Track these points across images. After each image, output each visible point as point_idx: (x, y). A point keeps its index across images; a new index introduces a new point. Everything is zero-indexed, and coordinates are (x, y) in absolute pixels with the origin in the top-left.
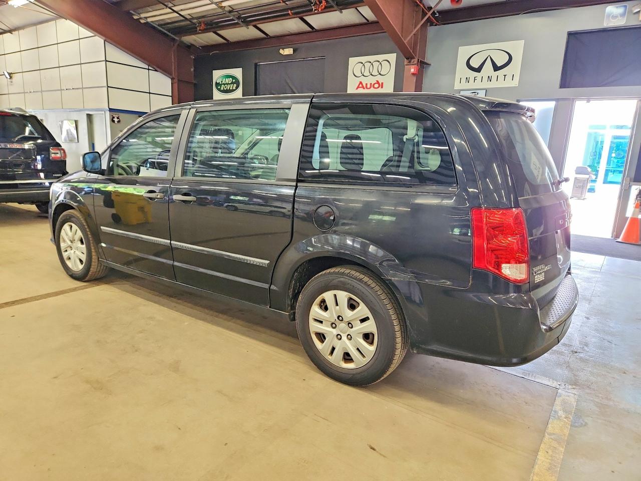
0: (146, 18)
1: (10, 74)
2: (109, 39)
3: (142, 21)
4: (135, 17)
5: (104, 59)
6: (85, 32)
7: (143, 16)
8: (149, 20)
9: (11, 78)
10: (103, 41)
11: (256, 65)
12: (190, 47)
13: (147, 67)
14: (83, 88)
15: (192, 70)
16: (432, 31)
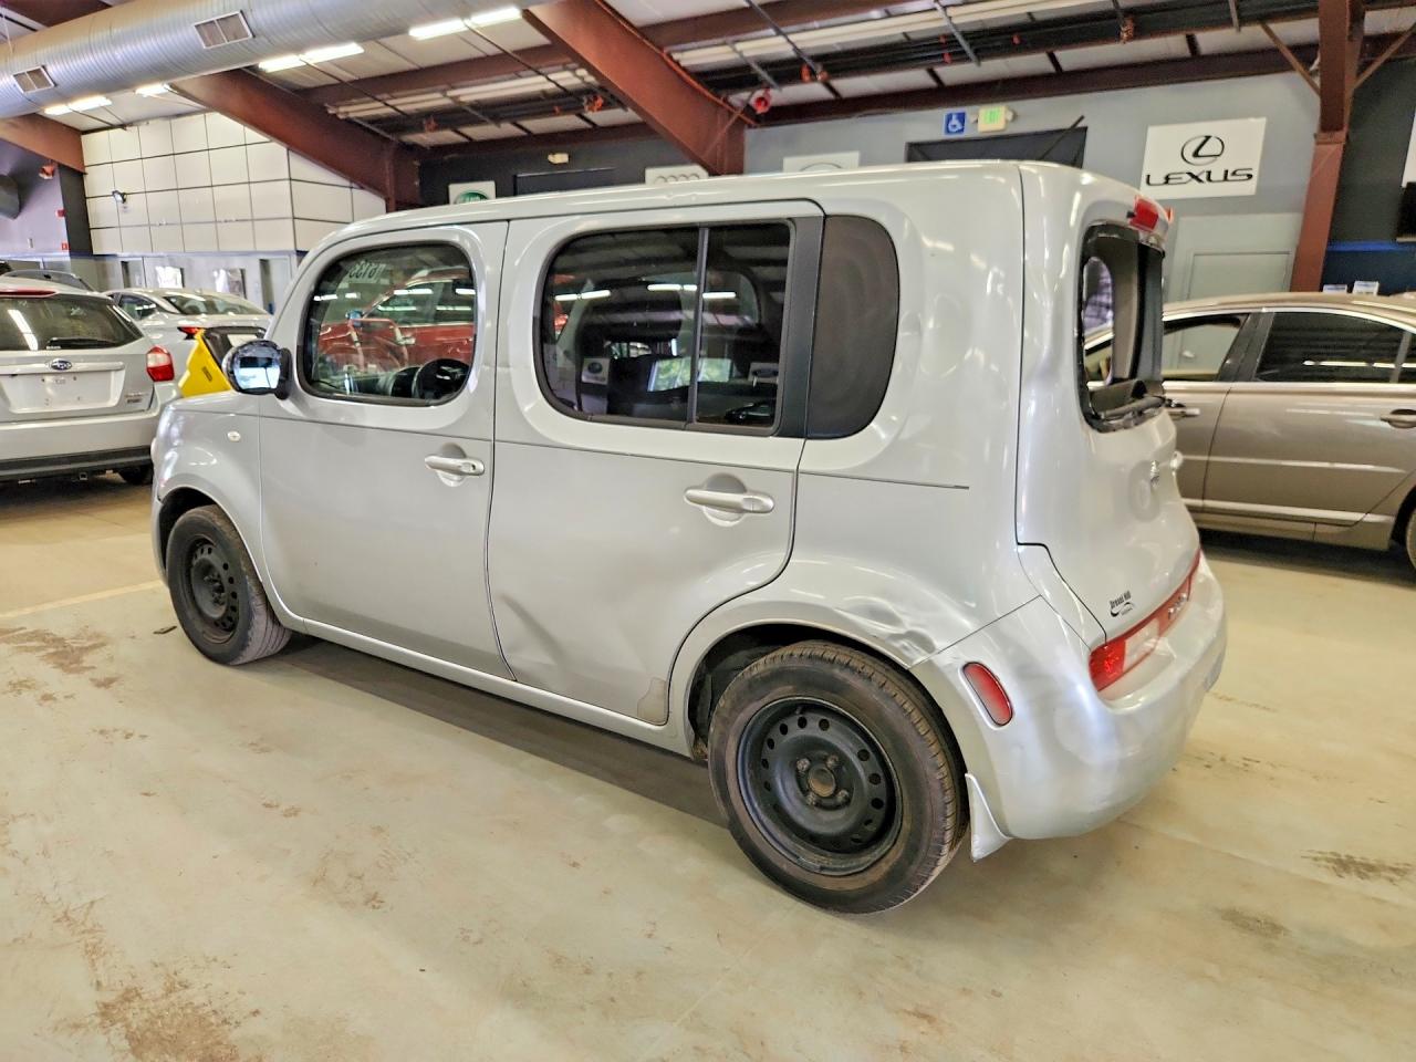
0: (347, 113)
1: (123, 195)
2: (293, 146)
3: (341, 117)
4: (330, 112)
5: (287, 176)
6: (253, 135)
7: (342, 109)
8: (351, 115)
9: (124, 200)
10: (285, 150)
11: (515, 177)
12: (412, 148)
13: (347, 183)
14: (252, 220)
15: (417, 183)
16: (751, 135)
